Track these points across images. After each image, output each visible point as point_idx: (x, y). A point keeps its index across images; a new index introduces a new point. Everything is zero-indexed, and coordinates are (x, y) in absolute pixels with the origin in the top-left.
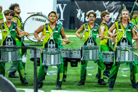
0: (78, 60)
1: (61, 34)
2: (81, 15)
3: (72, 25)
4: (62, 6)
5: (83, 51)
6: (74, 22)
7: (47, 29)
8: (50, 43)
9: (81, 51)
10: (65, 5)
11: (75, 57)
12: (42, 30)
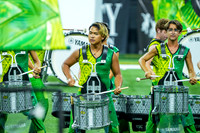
0: (145, 117)
1: (111, 68)
2: (150, 26)
3: (133, 46)
4: (114, 8)
5: (157, 95)
6: (136, 40)
7: (85, 57)
8: (90, 84)
9: (153, 96)
10: (119, 6)
11: (137, 112)
12: (77, 60)
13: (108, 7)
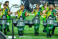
2: (31, 6)
7: (19, 12)
13: (23, 2)
